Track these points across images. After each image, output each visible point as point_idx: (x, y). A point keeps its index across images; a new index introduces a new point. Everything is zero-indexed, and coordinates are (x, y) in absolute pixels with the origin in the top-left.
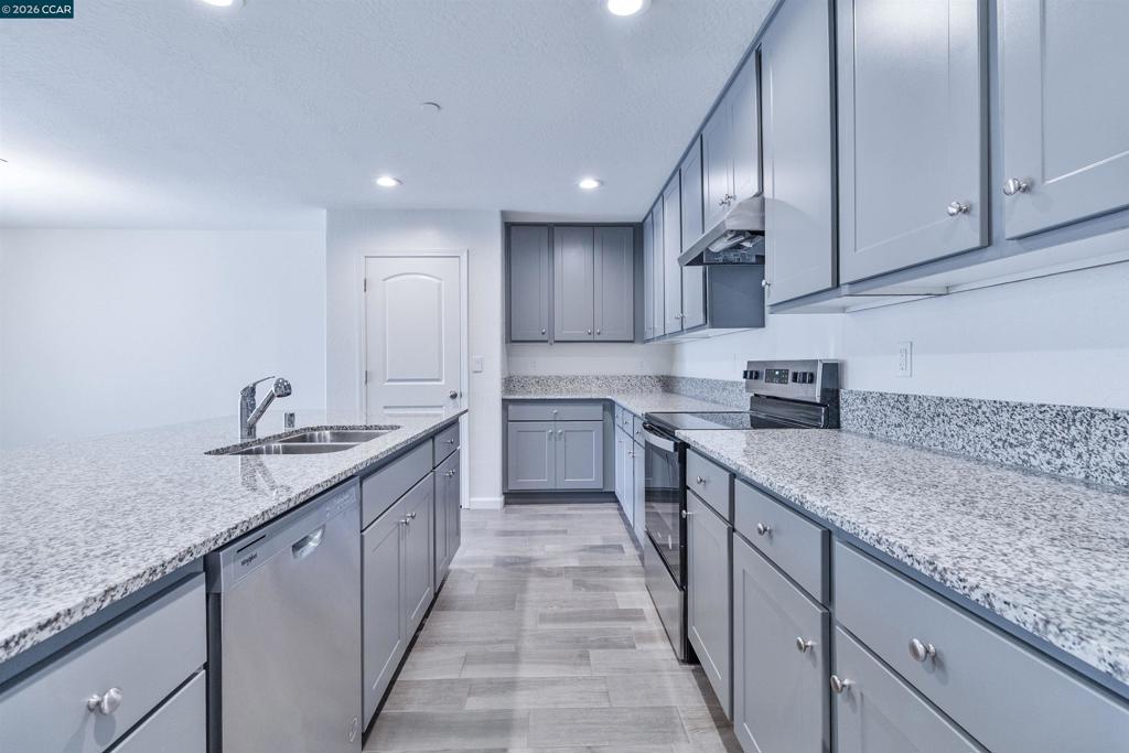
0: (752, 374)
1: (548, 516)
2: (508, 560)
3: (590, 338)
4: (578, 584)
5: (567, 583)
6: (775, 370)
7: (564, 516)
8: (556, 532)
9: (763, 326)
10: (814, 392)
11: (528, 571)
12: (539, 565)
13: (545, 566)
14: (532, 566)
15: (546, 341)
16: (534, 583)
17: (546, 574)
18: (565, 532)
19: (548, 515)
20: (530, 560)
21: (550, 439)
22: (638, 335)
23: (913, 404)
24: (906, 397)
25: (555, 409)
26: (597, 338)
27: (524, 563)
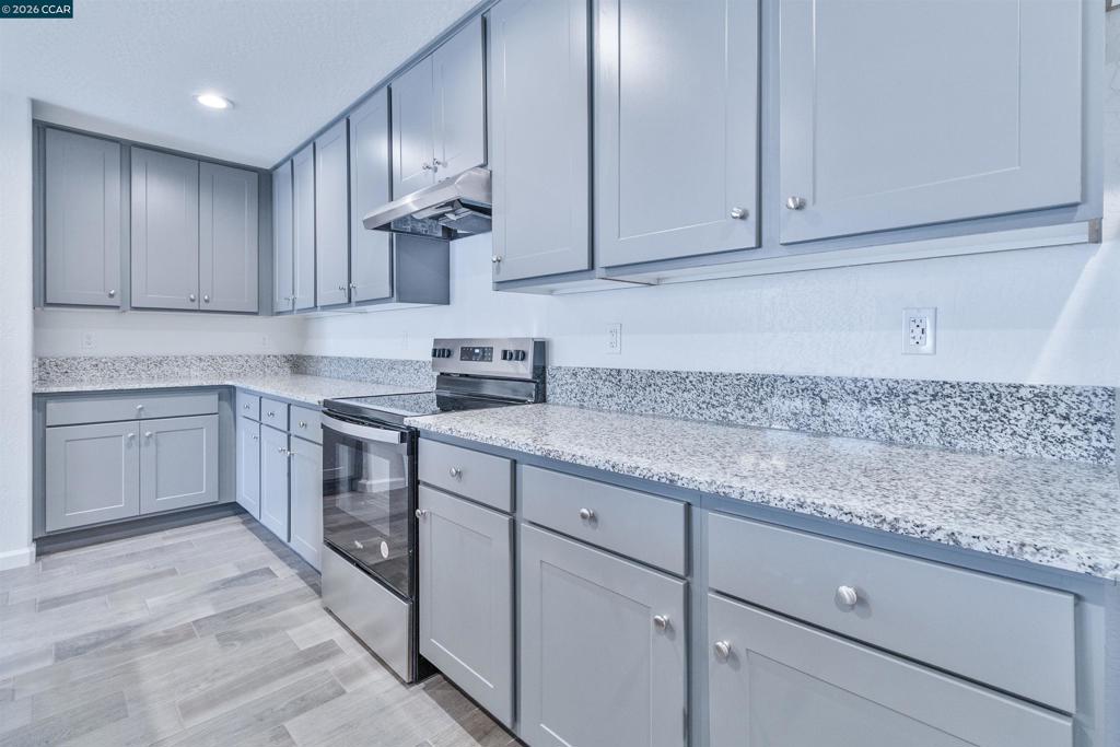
0: (441, 352)
1: (133, 556)
2: (81, 643)
3: (194, 306)
4: (225, 639)
5: (210, 644)
6: (474, 348)
7: (161, 550)
8: (158, 576)
9: (448, 303)
10: (524, 369)
11: (129, 647)
12: (146, 632)
13: (158, 630)
14: (135, 637)
15: (118, 307)
16: (149, 662)
17: (166, 641)
18: (173, 572)
19: (133, 554)
20: (123, 632)
21: (129, 446)
22: (265, 305)
23: (625, 377)
24: (619, 371)
25: (139, 404)
26: (204, 306)
27: (116, 638)
